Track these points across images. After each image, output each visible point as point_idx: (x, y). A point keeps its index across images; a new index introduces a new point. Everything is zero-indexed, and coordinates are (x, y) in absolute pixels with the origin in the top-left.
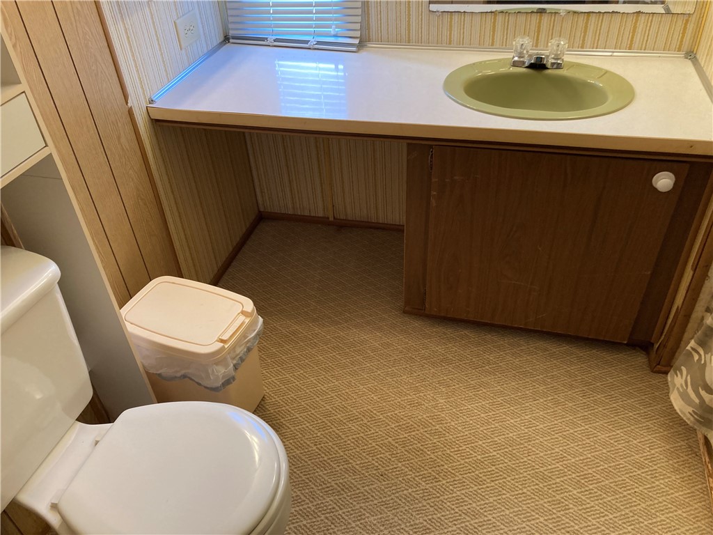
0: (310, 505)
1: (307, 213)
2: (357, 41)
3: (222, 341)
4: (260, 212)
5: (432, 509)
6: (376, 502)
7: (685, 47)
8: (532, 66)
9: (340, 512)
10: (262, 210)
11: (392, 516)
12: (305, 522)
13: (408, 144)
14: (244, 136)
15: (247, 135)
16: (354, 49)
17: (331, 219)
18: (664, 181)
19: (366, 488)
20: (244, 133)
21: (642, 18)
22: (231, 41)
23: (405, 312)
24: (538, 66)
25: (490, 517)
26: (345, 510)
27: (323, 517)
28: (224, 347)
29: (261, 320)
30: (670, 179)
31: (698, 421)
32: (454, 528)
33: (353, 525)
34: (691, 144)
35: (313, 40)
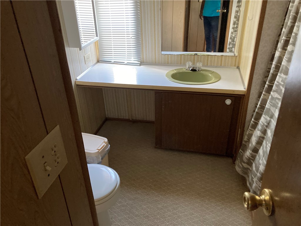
0: (125, 203)
1: (123, 118)
2: (140, 63)
3: (98, 150)
4: (106, 117)
5: (163, 203)
6: (146, 202)
7: (237, 65)
8: (192, 70)
9: (134, 205)
10: (107, 117)
11: (151, 206)
12: (123, 208)
13: (155, 92)
14: (102, 89)
15: (103, 89)
16: (139, 65)
17: (131, 119)
18: (228, 102)
19: (143, 198)
20: (102, 88)
21: (223, 57)
22: (100, 62)
23: (156, 148)
24: (194, 70)
25: (181, 205)
26: (136, 204)
27: (129, 206)
28: (99, 151)
29: (109, 145)
30: (230, 101)
31: (242, 173)
32: (170, 208)
33: (139, 208)
34: (234, 91)
35: (126, 62)
